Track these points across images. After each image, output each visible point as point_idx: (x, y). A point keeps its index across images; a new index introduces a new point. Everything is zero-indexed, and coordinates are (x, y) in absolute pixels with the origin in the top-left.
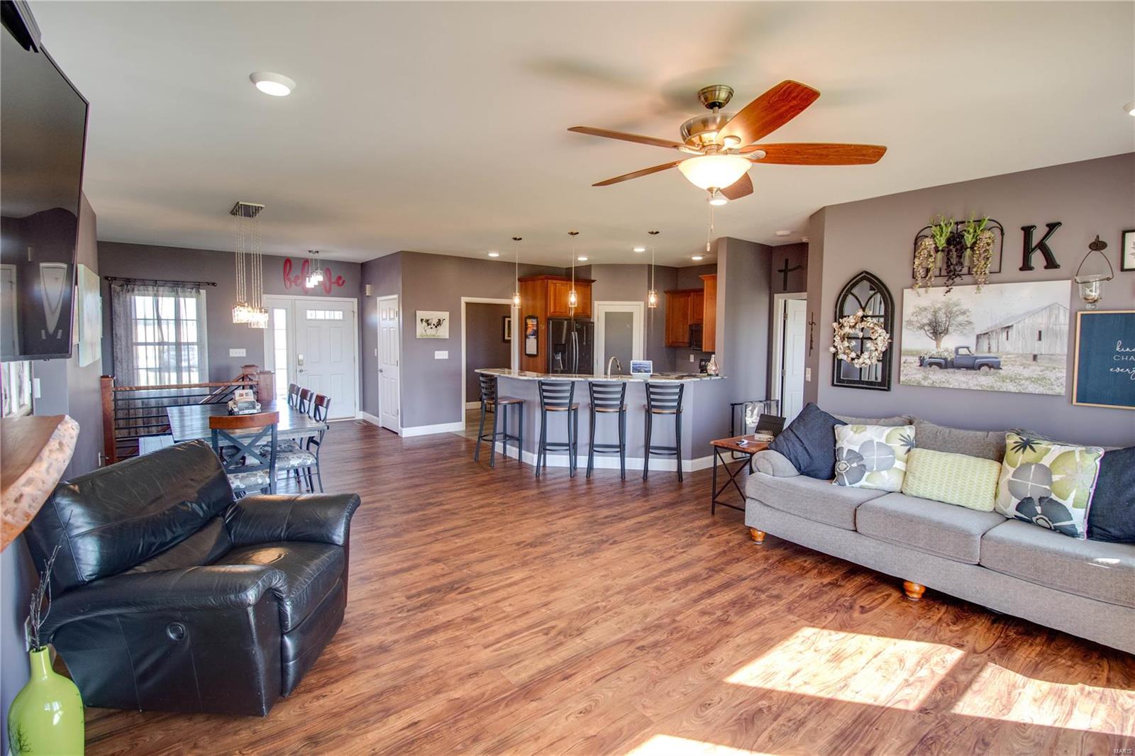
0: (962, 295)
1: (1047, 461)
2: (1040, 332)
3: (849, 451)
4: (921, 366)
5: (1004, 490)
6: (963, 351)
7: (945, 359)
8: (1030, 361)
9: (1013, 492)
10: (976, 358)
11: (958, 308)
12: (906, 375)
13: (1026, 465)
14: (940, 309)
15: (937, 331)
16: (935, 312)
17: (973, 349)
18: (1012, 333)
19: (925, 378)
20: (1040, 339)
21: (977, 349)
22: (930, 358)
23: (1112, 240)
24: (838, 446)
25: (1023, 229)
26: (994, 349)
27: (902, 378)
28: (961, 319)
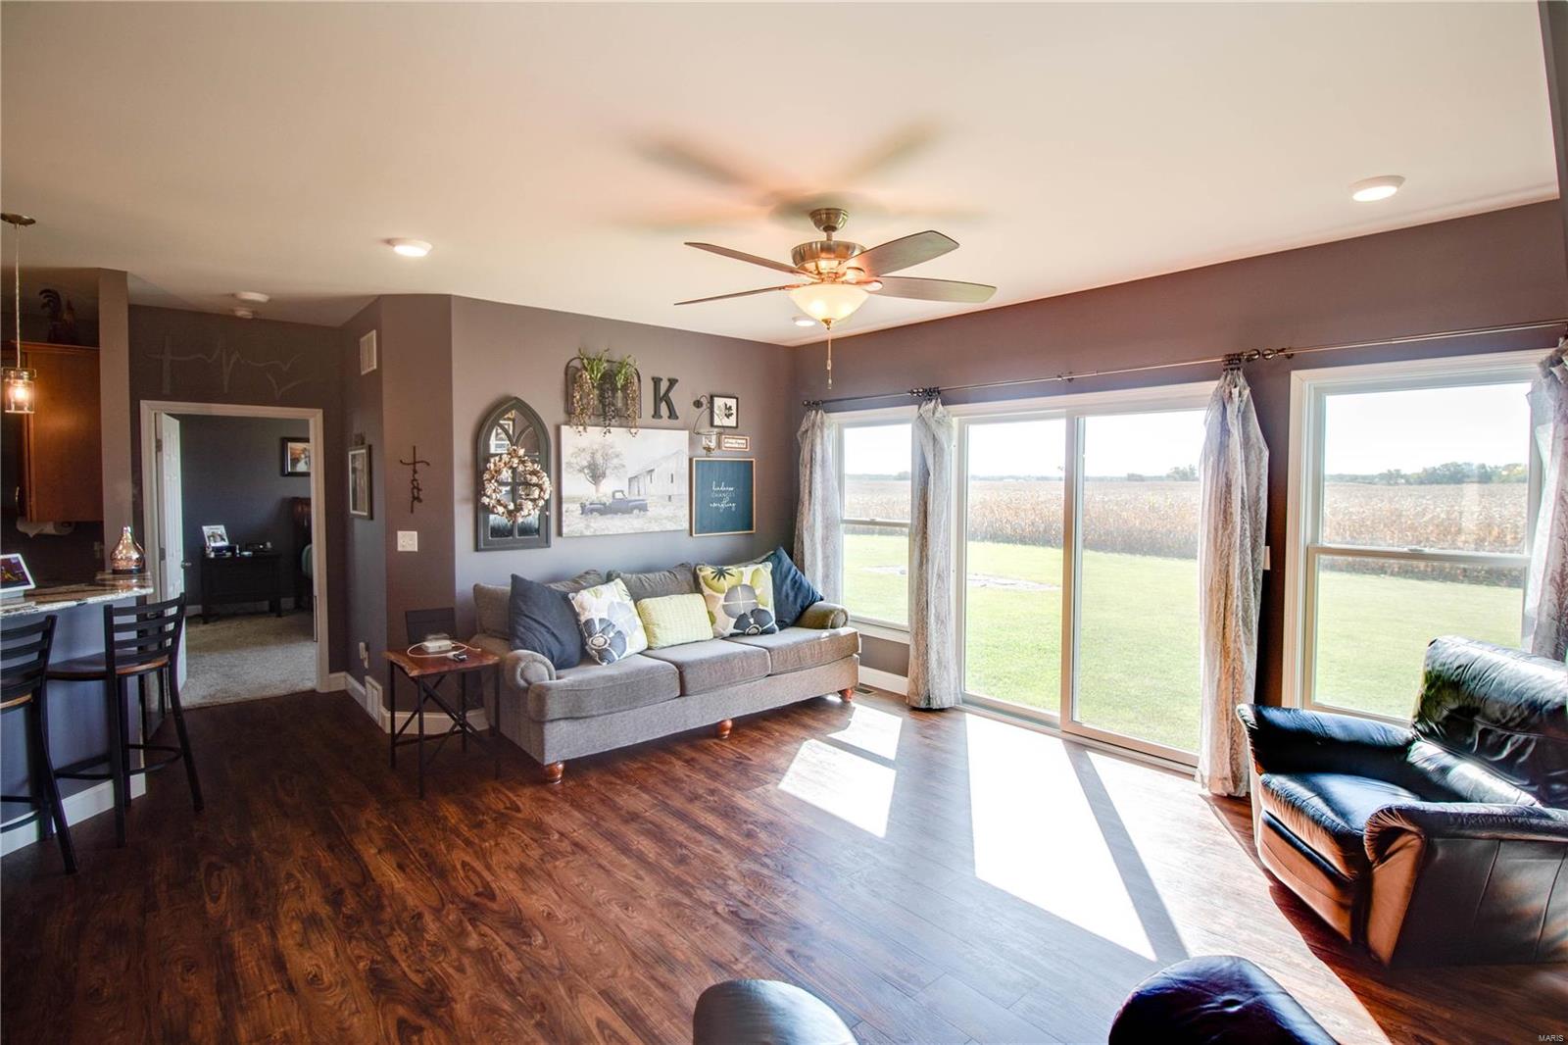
0: (618, 436)
1: (746, 581)
2: (672, 476)
3: (600, 620)
4: (582, 514)
5: (720, 615)
6: (619, 495)
7: (604, 504)
8: (667, 502)
9: (729, 614)
10: (630, 501)
11: (613, 450)
12: (569, 526)
13: (733, 589)
14: (597, 450)
15: (596, 475)
16: (593, 453)
17: (626, 493)
18: (654, 475)
19: (588, 527)
20: (672, 481)
21: (630, 492)
22: (591, 504)
23: (704, 401)
24: (583, 619)
25: (653, 379)
26: (642, 491)
27: (565, 530)
28: (615, 461)
